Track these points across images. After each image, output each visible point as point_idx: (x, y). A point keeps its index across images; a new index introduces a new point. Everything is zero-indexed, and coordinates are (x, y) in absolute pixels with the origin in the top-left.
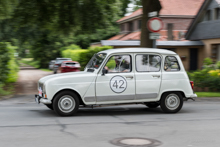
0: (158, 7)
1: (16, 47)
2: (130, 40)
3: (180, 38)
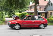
0: (38, 3)
1: (4, 13)
2: (31, 11)
3: (43, 10)
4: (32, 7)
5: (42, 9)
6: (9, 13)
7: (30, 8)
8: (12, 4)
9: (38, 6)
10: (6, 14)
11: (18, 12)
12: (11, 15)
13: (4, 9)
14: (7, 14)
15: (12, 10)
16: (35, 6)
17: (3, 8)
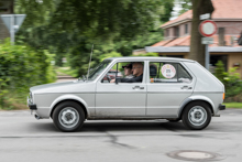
0: (210, 9)
1: (53, 55)
2: (176, 45)
3: (233, 43)
4: (182, 29)
5: (228, 37)
6: (75, 58)
7: (171, 31)
8: (89, 14)
9: (205, 21)
10: (59, 64)
11: (114, 53)
12: (84, 67)
13: (50, 41)
14: (65, 60)
15: (88, 46)
16: (196, 22)
17: (45, 36)
